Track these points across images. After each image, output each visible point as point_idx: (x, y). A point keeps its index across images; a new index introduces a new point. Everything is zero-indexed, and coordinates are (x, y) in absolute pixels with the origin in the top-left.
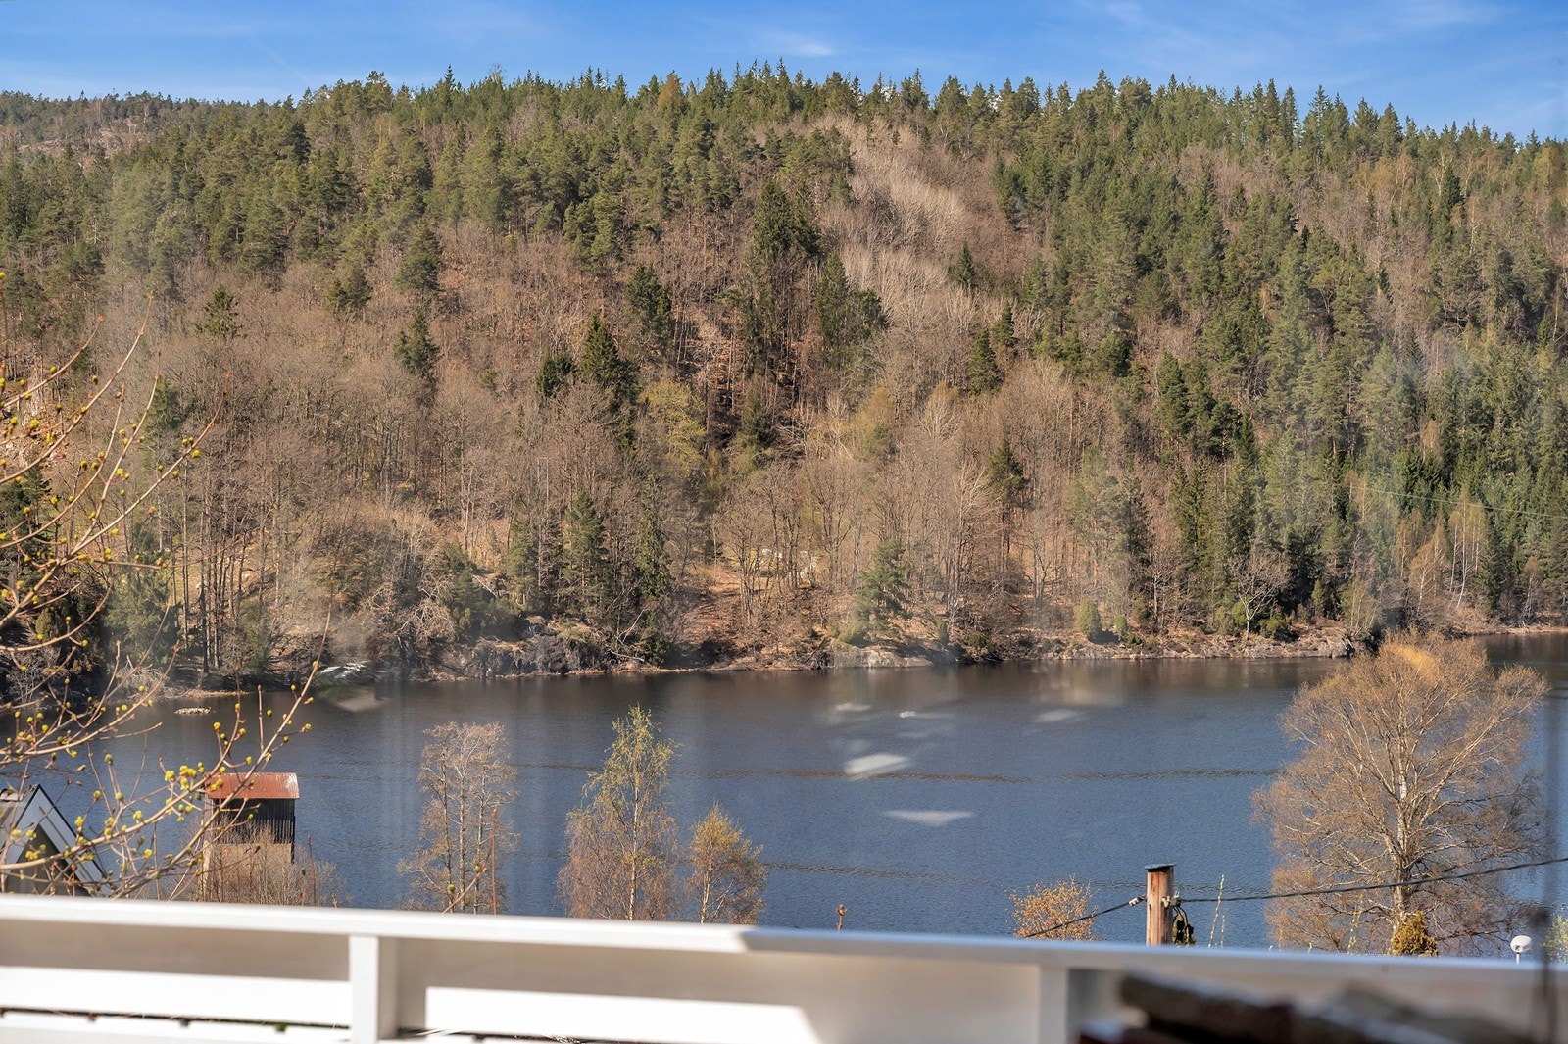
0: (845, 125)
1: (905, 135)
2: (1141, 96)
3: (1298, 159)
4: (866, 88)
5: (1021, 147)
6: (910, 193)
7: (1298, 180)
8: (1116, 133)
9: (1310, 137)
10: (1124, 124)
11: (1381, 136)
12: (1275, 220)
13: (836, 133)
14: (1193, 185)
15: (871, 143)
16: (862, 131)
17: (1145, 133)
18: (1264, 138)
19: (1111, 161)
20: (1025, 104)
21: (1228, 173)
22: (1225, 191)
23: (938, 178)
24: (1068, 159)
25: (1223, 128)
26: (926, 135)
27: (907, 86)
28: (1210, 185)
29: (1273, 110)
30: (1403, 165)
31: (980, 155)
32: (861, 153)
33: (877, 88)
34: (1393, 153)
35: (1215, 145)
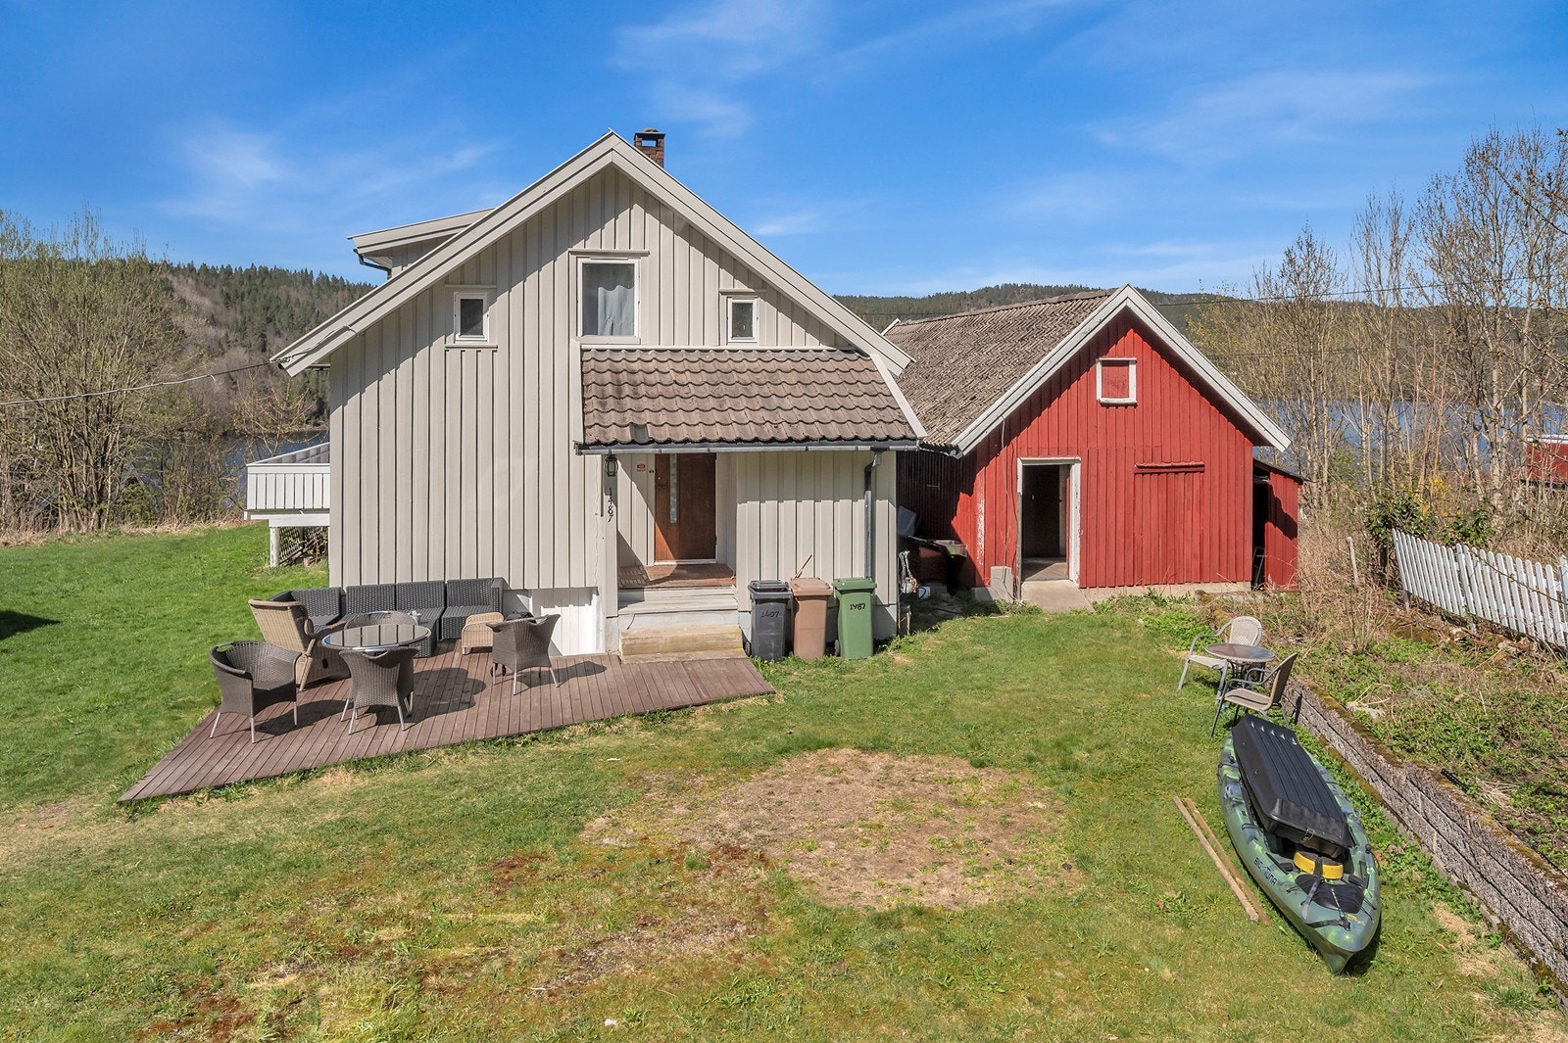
0: (170, 277)
1: (190, 280)
2: (265, 270)
3: (315, 291)
4: (175, 266)
5: (228, 285)
6: (193, 298)
7: (315, 297)
8: (258, 282)
9: (318, 284)
10: (260, 279)
11: (339, 284)
12: (309, 308)
13: (167, 280)
14: (283, 297)
15: (179, 283)
16: (176, 279)
17: (266, 282)
18: (304, 284)
19: (257, 290)
20: (228, 272)
21: (294, 294)
22: (293, 299)
23: (202, 294)
24: (244, 289)
25: (291, 281)
26: (197, 280)
27: (189, 265)
28: (289, 297)
29: (306, 277)
30: (346, 293)
31: (214, 286)
32: (175, 285)
33: (179, 266)
34: (343, 290)
35: (289, 286)
